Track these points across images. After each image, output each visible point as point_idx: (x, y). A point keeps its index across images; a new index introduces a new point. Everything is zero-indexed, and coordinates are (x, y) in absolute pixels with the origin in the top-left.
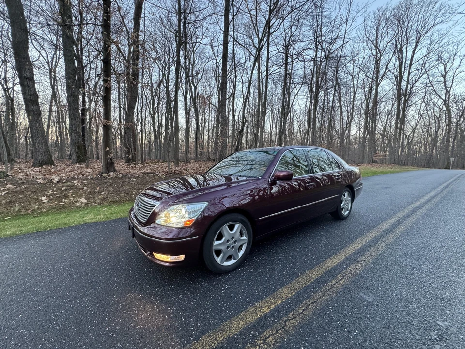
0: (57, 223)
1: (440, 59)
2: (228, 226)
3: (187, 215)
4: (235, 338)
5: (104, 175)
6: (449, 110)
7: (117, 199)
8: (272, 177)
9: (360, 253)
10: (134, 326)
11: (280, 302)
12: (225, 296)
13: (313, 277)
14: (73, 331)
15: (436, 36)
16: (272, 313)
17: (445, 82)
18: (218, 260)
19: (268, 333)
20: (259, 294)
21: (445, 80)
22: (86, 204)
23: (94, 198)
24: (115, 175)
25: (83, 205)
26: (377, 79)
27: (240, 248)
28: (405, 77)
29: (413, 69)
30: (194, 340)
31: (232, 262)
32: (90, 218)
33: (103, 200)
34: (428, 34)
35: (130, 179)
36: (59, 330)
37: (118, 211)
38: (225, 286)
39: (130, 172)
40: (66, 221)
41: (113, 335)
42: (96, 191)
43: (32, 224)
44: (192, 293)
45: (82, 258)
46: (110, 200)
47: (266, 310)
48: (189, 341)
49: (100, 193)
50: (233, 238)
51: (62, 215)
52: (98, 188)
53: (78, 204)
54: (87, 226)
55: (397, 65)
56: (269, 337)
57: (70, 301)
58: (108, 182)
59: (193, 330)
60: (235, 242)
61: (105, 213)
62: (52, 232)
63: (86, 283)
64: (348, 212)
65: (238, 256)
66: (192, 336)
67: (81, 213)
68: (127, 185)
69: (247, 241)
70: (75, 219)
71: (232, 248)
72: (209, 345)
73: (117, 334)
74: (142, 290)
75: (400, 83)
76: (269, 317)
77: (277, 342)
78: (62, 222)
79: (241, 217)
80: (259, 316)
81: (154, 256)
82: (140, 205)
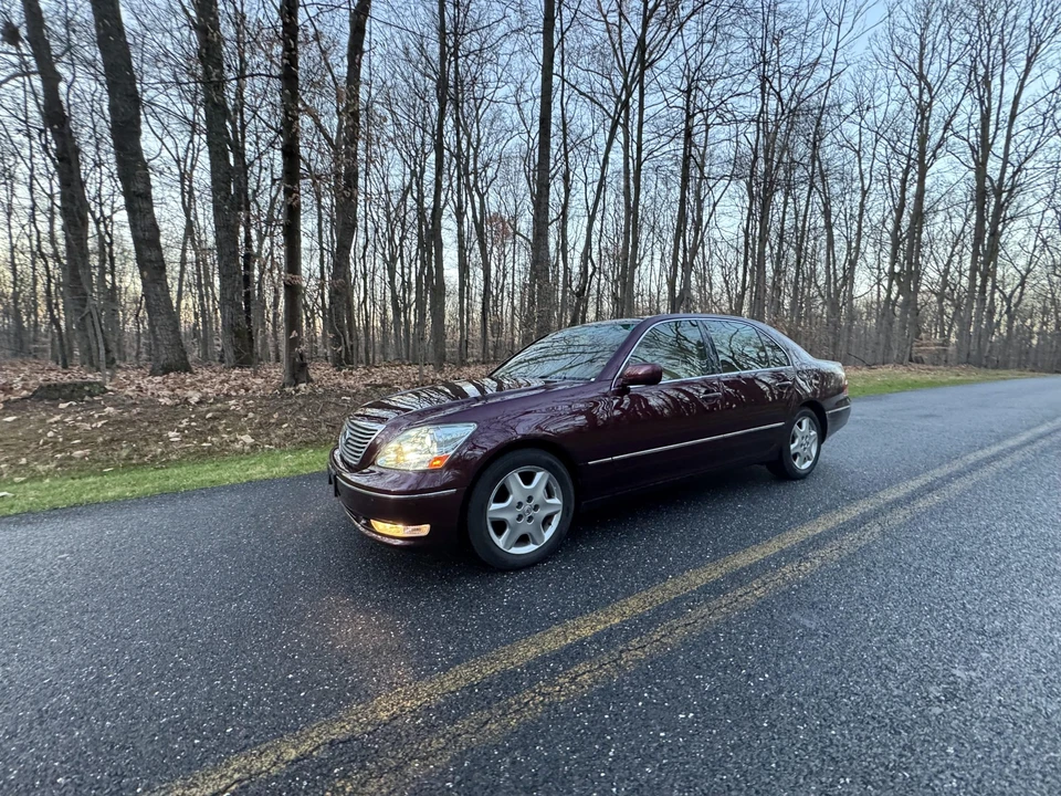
0: (197, 479)
2: (520, 474)
3: (435, 449)
4: (516, 672)
5: (287, 389)
7: (313, 438)
8: (620, 377)
9: (816, 542)
10: (332, 646)
11: (617, 621)
12: (508, 607)
13: (699, 581)
14: (226, 647)
16: (597, 638)
18: (500, 542)
19: (582, 667)
20: (576, 607)
22: (252, 447)
23: (268, 435)
24: (309, 390)
25: (247, 448)
26: (921, 157)
27: (547, 521)
30: (439, 670)
31: (530, 548)
32: (258, 471)
33: (284, 439)
35: (339, 397)
36: (203, 644)
37: (313, 461)
38: (511, 590)
39: (339, 384)
40: (214, 476)
41: (294, 656)
42: (272, 421)
43: (152, 482)
44: (444, 599)
45: (243, 537)
46: (299, 440)
47: (587, 632)
48: (429, 672)
49: (279, 424)
50: (530, 499)
51: (208, 467)
52: (276, 416)
53: (238, 446)
54: (253, 485)
55: (977, 118)
56: (584, 673)
57: (221, 604)
58: (296, 402)
59: (441, 656)
60: (536, 508)
61: (286, 464)
62: (188, 494)
63: (250, 577)
64: (808, 463)
65: (543, 538)
66: (436, 664)
67: (243, 462)
68: (335, 409)
69: (561, 508)
70: (231, 473)
71: (530, 519)
72: (466, 680)
73: (301, 654)
74: (351, 591)
76: (590, 643)
77: (597, 683)
78: (205, 477)
79: (547, 457)
80: (569, 641)
81: (373, 527)
82: (350, 434)
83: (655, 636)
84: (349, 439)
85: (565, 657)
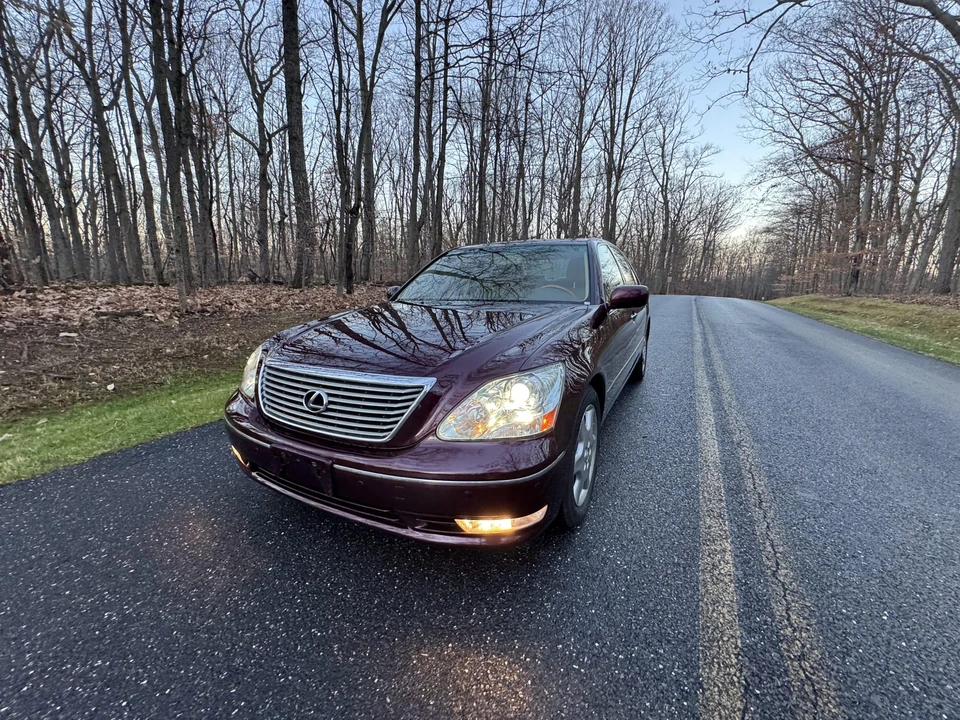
1: (659, 115)
4: (749, 645)
6: (666, 203)
11: (728, 545)
13: (716, 485)
15: (659, 75)
16: (741, 570)
17: (663, 156)
18: (575, 497)
19: (778, 609)
21: (663, 151)
26: (580, 134)
28: (618, 139)
30: (693, 688)
31: (583, 494)
34: (650, 67)
44: (562, 588)
47: (728, 568)
55: (608, 114)
56: (788, 614)
59: (668, 668)
66: (680, 683)
68: (54, 352)
69: (596, 444)
72: (732, 684)
75: (612, 148)
76: (746, 579)
77: (808, 619)
80: (732, 585)
81: (459, 529)
82: (329, 395)
83: (769, 549)
84: (330, 403)
85: (753, 604)
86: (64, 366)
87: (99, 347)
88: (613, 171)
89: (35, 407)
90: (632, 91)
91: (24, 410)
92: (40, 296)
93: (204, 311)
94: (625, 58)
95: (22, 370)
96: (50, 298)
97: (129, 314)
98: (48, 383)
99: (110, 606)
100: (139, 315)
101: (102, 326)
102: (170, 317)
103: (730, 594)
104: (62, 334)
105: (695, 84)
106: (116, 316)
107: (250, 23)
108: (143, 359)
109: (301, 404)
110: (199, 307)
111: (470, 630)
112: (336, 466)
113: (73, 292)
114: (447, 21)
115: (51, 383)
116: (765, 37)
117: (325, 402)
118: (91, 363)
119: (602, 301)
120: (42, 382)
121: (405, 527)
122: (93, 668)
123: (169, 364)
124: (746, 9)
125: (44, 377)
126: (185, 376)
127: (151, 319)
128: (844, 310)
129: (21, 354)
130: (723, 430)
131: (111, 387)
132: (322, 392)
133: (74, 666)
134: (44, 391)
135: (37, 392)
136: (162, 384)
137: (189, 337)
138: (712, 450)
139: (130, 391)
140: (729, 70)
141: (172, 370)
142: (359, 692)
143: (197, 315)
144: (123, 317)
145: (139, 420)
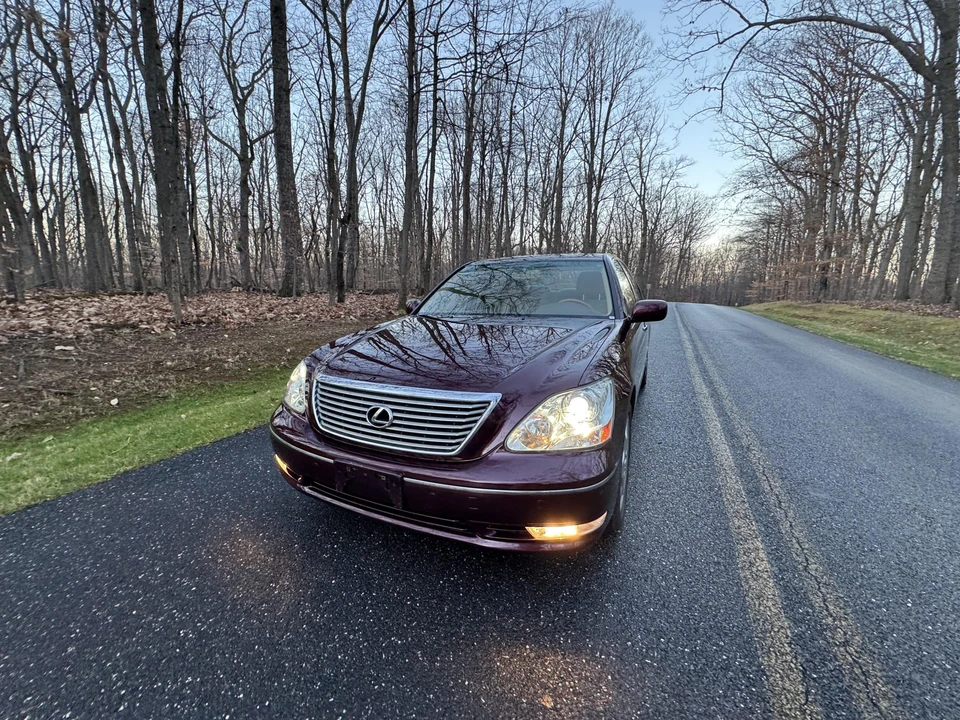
1: (636, 128)
4: (798, 634)
6: (644, 212)
7: (39, 417)
11: (759, 544)
13: (736, 487)
15: (637, 90)
16: (776, 567)
17: (640, 168)
19: (816, 600)
21: (640, 163)
28: (598, 151)
29: (607, 139)
30: (758, 676)
34: (628, 82)
47: (763, 565)
56: (826, 605)
59: (730, 658)
68: (52, 366)
72: (791, 670)
75: (592, 158)
76: (781, 574)
77: (844, 609)
80: (771, 580)
81: (530, 536)
82: (393, 411)
83: (797, 546)
84: (395, 418)
85: (793, 599)
86: (63, 382)
87: (98, 361)
88: (593, 181)
89: (39, 424)
90: (611, 105)
91: (27, 427)
92: (21, 307)
93: (198, 322)
94: (604, 72)
95: (21, 386)
96: (32, 309)
97: (125, 325)
98: (49, 399)
99: (182, 624)
100: (134, 326)
101: (97, 338)
102: (167, 329)
103: (771, 590)
104: (57, 348)
105: (673, 101)
106: (112, 328)
107: (232, 29)
108: (144, 372)
109: (364, 420)
110: (195, 318)
111: (543, 632)
112: (406, 479)
113: (56, 302)
114: (436, 34)
115: (52, 399)
116: (737, 57)
117: (391, 416)
118: (92, 377)
119: (625, 316)
120: (42, 398)
121: (474, 536)
122: (184, 685)
123: (172, 377)
124: (719, 30)
125: (45, 393)
126: (189, 389)
127: (148, 331)
128: (816, 316)
129: (18, 369)
130: (731, 434)
131: (114, 402)
132: (388, 408)
133: (165, 683)
134: (45, 406)
135: (39, 409)
136: (165, 398)
137: (188, 349)
138: (725, 454)
139: (136, 405)
140: (704, 87)
141: (175, 383)
142: (453, 694)
143: (193, 327)
144: (118, 329)
145: (151, 435)
